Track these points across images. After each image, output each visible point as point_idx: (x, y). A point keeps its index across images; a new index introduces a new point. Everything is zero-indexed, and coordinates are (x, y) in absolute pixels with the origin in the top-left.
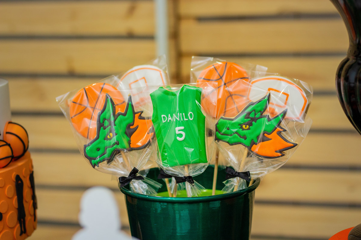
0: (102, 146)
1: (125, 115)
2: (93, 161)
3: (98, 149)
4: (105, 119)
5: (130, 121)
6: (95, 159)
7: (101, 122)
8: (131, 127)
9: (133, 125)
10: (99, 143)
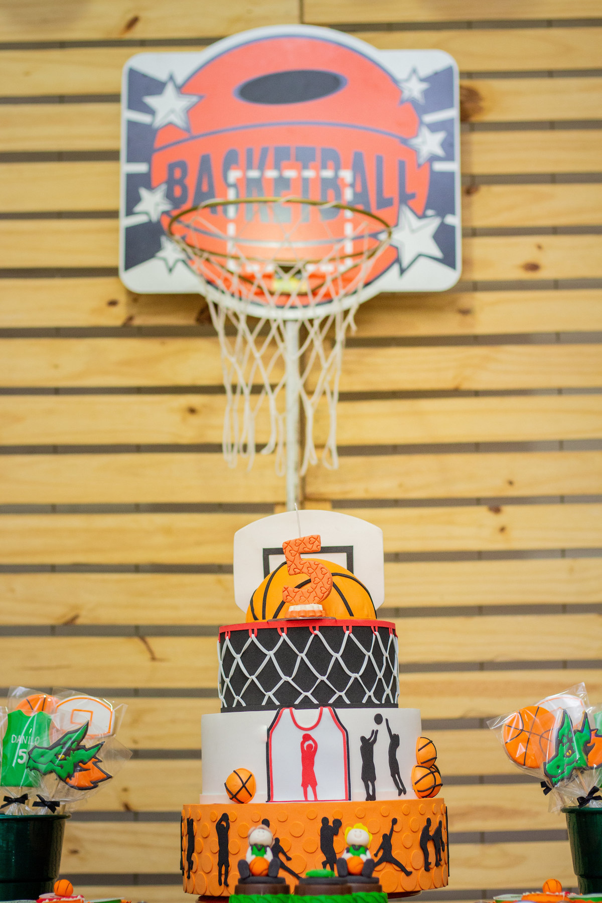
0: (560, 763)
1: (581, 731)
2: (553, 779)
3: (558, 767)
4: (563, 736)
5: (587, 738)
6: (555, 777)
7: (560, 738)
8: (588, 745)
9: (589, 743)
10: (559, 760)
